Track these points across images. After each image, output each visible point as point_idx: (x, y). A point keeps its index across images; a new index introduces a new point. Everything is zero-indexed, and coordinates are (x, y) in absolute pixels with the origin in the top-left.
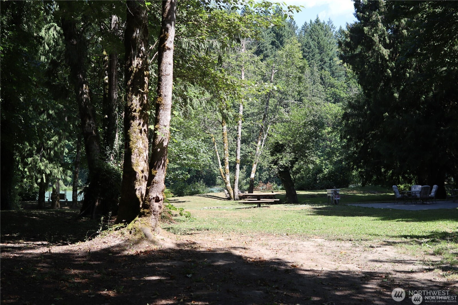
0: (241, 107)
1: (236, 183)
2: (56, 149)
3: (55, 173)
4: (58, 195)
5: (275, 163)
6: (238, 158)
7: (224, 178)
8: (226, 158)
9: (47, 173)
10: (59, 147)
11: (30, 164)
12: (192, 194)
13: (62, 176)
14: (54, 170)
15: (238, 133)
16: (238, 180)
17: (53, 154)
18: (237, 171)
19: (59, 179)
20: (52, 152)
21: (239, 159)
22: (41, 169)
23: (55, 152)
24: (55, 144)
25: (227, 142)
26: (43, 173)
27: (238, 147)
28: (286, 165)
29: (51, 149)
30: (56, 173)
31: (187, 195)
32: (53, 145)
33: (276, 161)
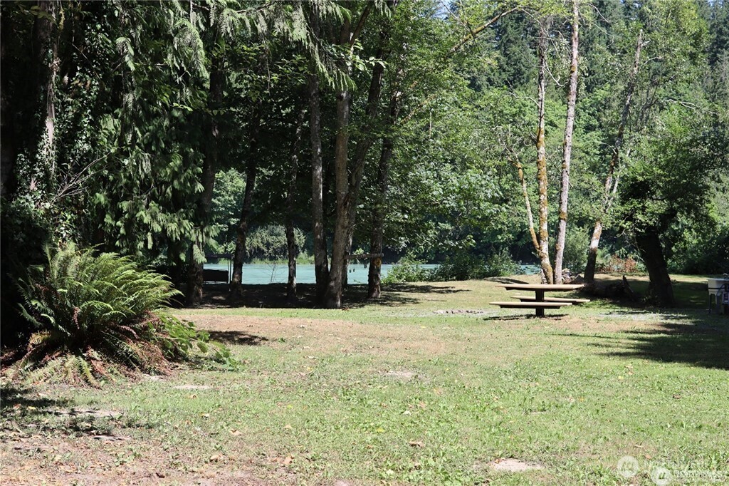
0: (570, 110)
1: (558, 258)
2: (176, 182)
3: (172, 231)
4: (199, 273)
5: (629, 217)
6: (563, 210)
7: (538, 247)
8: (543, 209)
9: (156, 231)
10: (182, 180)
11: (126, 213)
12: (483, 276)
13: (197, 238)
14: (170, 224)
15: (564, 161)
16: (562, 253)
17: (170, 194)
18: (560, 234)
19: (193, 243)
20: (168, 190)
21: (565, 211)
22: (143, 222)
23: (174, 190)
24: (175, 175)
25: (546, 178)
26: (148, 231)
27: (564, 188)
28: (651, 223)
29: (167, 184)
30: (174, 230)
31: (473, 278)
32: (171, 176)
33: (632, 215)
